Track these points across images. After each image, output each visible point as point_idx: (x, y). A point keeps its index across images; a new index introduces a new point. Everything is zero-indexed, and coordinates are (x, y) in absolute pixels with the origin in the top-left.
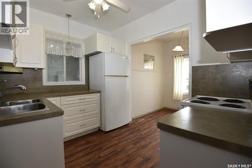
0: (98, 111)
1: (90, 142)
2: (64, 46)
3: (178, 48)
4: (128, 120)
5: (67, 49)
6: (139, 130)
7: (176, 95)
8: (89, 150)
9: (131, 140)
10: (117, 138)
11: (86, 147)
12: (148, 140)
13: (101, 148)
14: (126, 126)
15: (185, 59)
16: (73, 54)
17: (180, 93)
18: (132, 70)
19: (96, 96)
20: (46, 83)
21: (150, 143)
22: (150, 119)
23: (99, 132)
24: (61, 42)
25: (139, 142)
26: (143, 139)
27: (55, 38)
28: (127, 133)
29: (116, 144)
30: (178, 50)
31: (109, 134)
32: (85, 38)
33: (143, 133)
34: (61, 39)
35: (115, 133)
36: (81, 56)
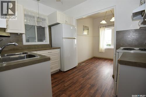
0: (59, 60)
1: (56, 78)
2: (36, 19)
3: (104, 22)
4: (76, 64)
5: (37, 22)
6: (83, 69)
7: (101, 49)
8: (57, 82)
9: (80, 76)
10: (72, 75)
11: (55, 81)
12: (90, 75)
13: (64, 81)
14: (75, 68)
15: (106, 29)
16: (41, 25)
17: (103, 48)
18: (77, 35)
19: (57, 51)
20: (25, 43)
21: (92, 76)
22: (88, 63)
23: (60, 72)
24: (34, 17)
25: (85, 76)
26: (87, 74)
27: (30, 14)
28: (77, 72)
29: (73, 78)
30: (103, 23)
31: (66, 73)
32: (48, 15)
33: (86, 71)
34: (33, 15)
35: (70, 72)
36: (46, 26)
